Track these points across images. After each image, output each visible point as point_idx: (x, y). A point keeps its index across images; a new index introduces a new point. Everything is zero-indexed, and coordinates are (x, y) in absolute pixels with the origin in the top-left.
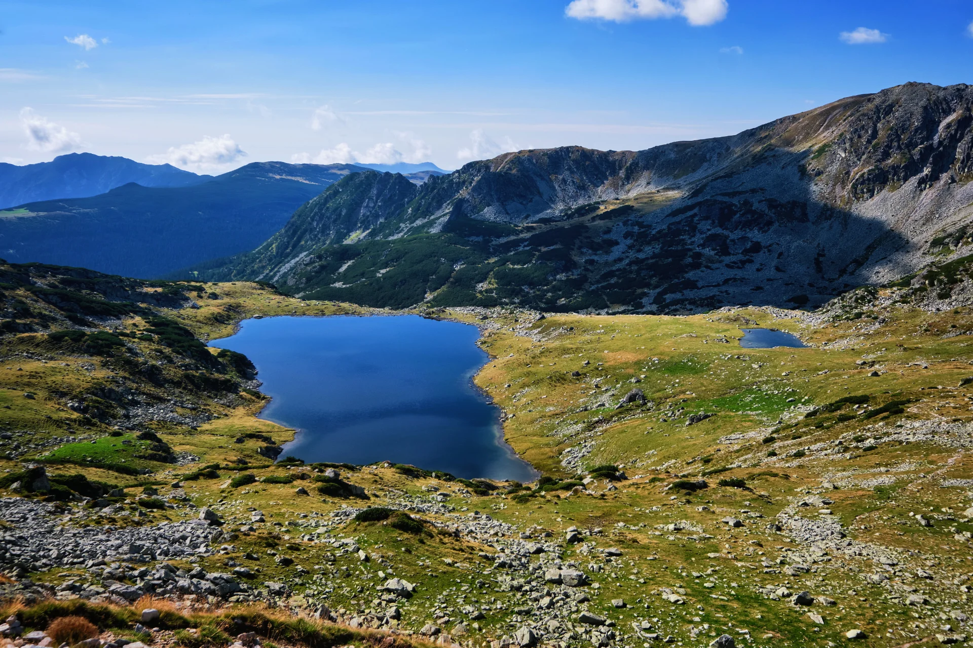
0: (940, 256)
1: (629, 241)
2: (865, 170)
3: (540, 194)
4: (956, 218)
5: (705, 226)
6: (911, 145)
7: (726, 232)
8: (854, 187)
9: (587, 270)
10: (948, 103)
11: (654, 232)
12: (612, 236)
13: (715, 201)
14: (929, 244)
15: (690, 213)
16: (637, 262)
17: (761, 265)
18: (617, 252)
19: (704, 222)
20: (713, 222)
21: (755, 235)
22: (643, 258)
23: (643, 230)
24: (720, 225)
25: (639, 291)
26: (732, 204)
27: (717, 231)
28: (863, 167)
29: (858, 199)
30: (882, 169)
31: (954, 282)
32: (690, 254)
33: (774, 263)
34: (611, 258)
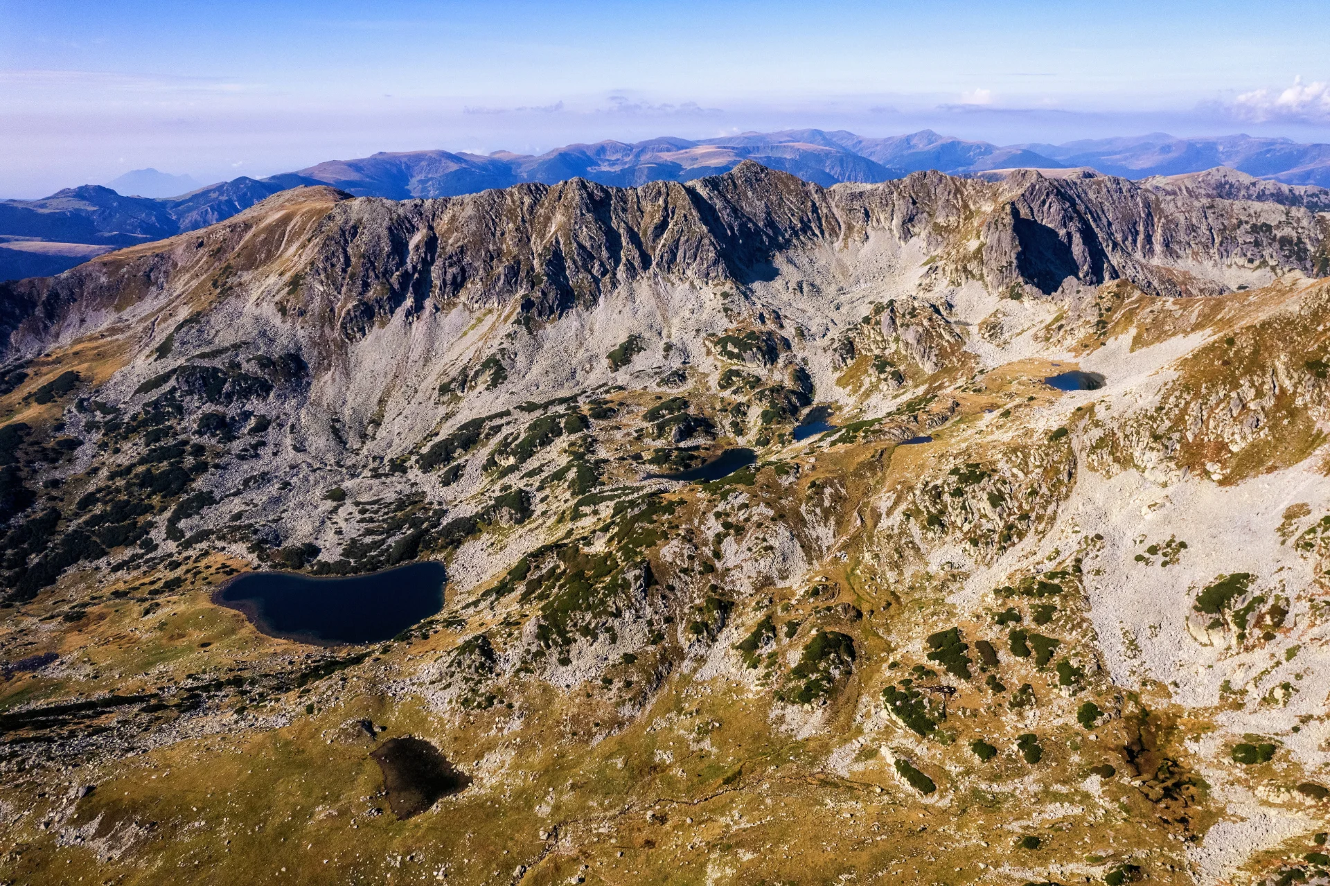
0: (452, 405)
1: (97, 436)
2: (350, 306)
4: (453, 355)
5: (192, 402)
6: (387, 273)
7: (221, 409)
8: (344, 327)
9: (54, 499)
10: (410, 222)
11: (126, 419)
12: (70, 433)
13: (194, 368)
14: (437, 391)
15: (166, 387)
16: (125, 471)
17: (276, 445)
18: (84, 454)
19: (188, 398)
20: (201, 398)
21: (256, 405)
22: (127, 463)
23: (109, 417)
24: (211, 400)
25: (141, 520)
26: (215, 370)
27: (209, 408)
28: (346, 301)
29: (351, 340)
30: (365, 304)
31: (568, 642)
32: (188, 448)
33: (288, 441)
34: (79, 469)
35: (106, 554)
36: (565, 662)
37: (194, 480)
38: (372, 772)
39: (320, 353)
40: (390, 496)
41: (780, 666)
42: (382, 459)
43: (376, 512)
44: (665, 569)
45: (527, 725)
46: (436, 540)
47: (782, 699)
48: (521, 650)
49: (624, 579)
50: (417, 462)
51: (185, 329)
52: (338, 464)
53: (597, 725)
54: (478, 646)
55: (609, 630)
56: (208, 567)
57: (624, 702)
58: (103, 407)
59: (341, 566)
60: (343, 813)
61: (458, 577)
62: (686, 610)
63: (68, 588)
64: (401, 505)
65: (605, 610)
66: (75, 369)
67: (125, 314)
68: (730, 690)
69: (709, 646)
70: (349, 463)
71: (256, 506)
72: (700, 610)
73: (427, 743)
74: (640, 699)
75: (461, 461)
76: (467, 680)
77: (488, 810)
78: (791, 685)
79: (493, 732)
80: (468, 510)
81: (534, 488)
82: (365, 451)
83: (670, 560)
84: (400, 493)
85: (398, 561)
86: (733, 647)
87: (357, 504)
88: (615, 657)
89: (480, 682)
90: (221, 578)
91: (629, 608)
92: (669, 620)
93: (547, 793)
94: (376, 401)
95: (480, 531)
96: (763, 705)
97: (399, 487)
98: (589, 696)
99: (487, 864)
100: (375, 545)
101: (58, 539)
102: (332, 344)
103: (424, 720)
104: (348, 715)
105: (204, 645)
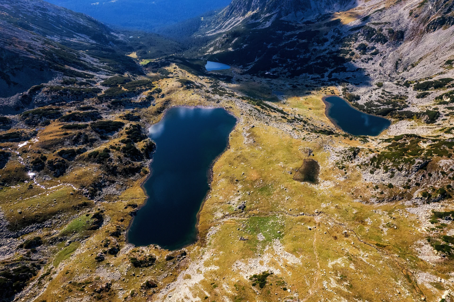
0: (447, 69)
1: (332, 40)
2: (437, 17)
3: (311, 8)
5: (361, 38)
7: (367, 43)
8: (428, 26)
9: (312, 54)
11: (342, 37)
12: (327, 37)
13: (369, 27)
14: (445, 62)
15: (357, 31)
16: (332, 53)
17: (375, 61)
18: (327, 44)
19: (361, 36)
20: (364, 38)
21: (379, 46)
22: (334, 51)
23: (339, 36)
24: (367, 40)
25: (326, 68)
26: (374, 30)
27: (365, 42)
28: (437, 15)
29: (428, 32)
30: (444, 18)
31: (378, 167)
32: (350, 52)
33: (380, 61)
34: (323, 48)
35: (313, 74)
36: (372, 172)
37: (345, 62)
38: (299, 164)
39: (412, 33)
40: (395, 93)
41: (442, 231)
42: (405, 79)
43: (386, 96)
44: (435, 167)
45: (345, 181)
46: (396, 114)
47: (429, 241)
48: (364, 160)
49: (414, 160)
50: (415, 85)
51: (376, 13)
52: (389, 76)
53: (361, 197)
54: (354, 151)
55: (393, 173)
56: (329, 89)
57: (375, 197)
58: (339, 32)
59: (361, 107)
60: (284, 168)
61: (392, 129)
62: (428, 186)
63: (300, 79)
64: (396, 97)
65: (398, 166)
66: (341, 18)
67: (366, 4)
68: (414, 222)
69: (424, 203)
70: (393, 76)
71: (355, 77)
72: (434, 190)
73: (319, 166)
74: (381, 200)
75: (430, 92)
76: (343, 158)
77: (312, 194)
78: (438, 239)
79: (335, 176)
80: (415, 110)
81: (445, 114)
82: (401, 74)
83: (441, 165)
84: (399, 93)
85: (378, 115)
86: (433, 212)
87: (383, 90)
88: (387, 182)
89: (346, 161)
90: (330, 93)
91: (406, 171)
92: (418, 184)
93: (329, 202)
94: (419, 58)
95: (413, 119)
96: (420, 236)
97: (402, 91)
98: (368, 187)
99: (298, 205)
100: (377, 106)
101: (306, 65)
102: (419, 31)
103: (324, 160)
104: (309, 146)
105: (310, 109)
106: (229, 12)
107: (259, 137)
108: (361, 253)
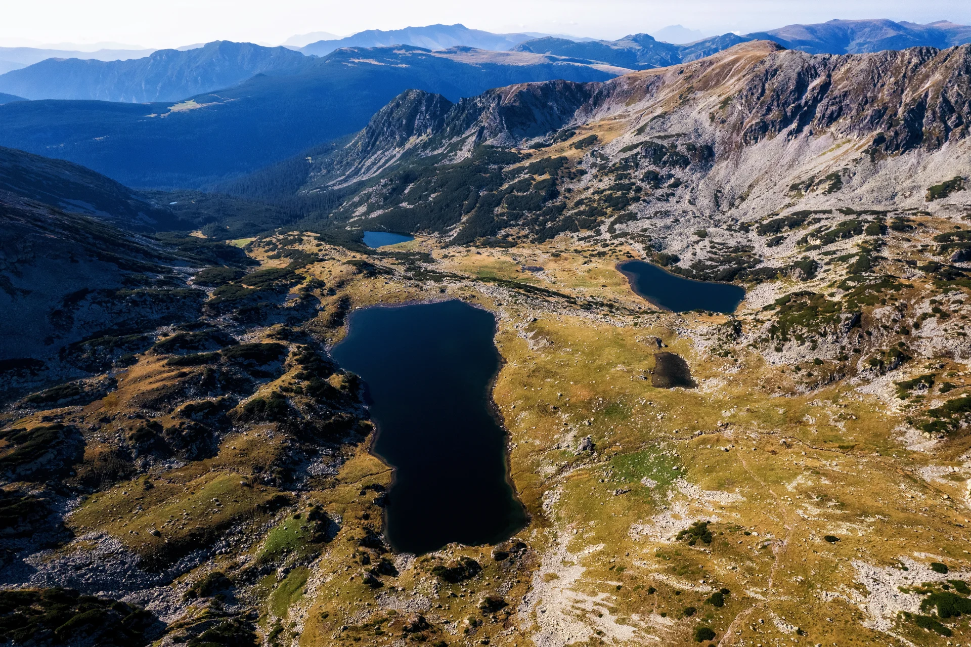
0: (795, 199)
1: (594, 171)
2: (754, 122)
3: (535, 121)
4: (809, 167)
5: (644, 162)
6: (786, 104)
7: (658, 169)
8: (745, 135)
9: (566, 197)
10: (815, 70)
11: (610, 164)
12: (583, 167)
13: (652, 143)
14: (788, 188)
15: (635, 151)
16: (599, 192)
17: (680, 197)
18: (586, 179)
19: (643, 160)
20: (650, 161)
21: (677, 172)
22: (603, 188)
23: (603, 162)
24: (655, 163)
25: (599, 219)
26: (663, 146)
27: (652, 168)
28: (753, 119)
29: (747, 144)
30: (765, 122)
31: (785, 340)
32: (634, 187)
33: (688, 197)
34: (581, 185)
35: (579, 231)
36: (779, 350)
37: (630, 205)
38: (651, 362)
39: (725, 148)
40: (732, 243)
41: (922, 405)
42: (737, 221)
43: (720, 250)
44: (870, 321)
45: (740, 373)
46: (747, 275)
47: (910, 423)
48: (756, 336)
49: (838, 317)
50: (757, 228)
51: (655, 121)
52: (710, 217)
53: (779, 388)
54: (734, 325)
55: (814, 342)
56: (620, 251)
57: (801, 383)
58: (602, 157)
59: (687, 272)
60: (628, 372)
61: (751, 300)
62: (873, 350)
63: (558, 242)
64: (736, 250)
65: (817, 329)
66: (597, 134)
67: (630, 108)
68: (876, 404)
69: (877, 376)
70: (717, 218)
71: (656, 227)
72: (883, 353)
73: (684, 361)
74: (813, 386)
75: (785, 235)
76: (719, 339)
77: (699, 402)
78: (922, 418)
79: (720, 369)
80: (775, 264)
81: (824, 262)
82: (729, 214)
83: (878, 317)
84: (739, 243)
85: (720, 280)
86: (895, 383)
87: (711, 242)
88: (810, 358)
89: (726, 343)
90: (625, 258)
91: (833, 334)
92: (857, 351)
93: (732, 407)
94: (747, 185)
95: (777, 278)
96: (895, 421)
97: (740, 240)
98: (783, 372)
99: (684, 422)
100: (712, 267)
101: (562, 217)
102: (734, 145)
103: (688, 350)
104: (652, 333)
105: (603, 286)
106: (369, 142)
107: (556, 333)
108: (824, 462)
